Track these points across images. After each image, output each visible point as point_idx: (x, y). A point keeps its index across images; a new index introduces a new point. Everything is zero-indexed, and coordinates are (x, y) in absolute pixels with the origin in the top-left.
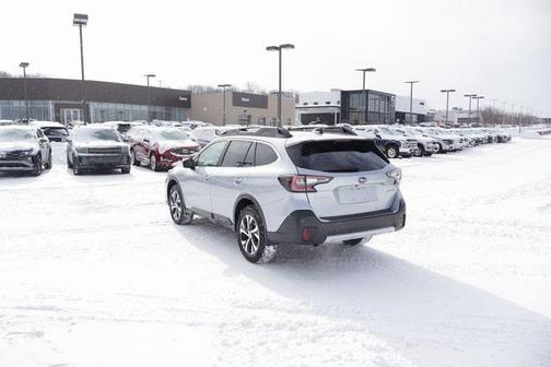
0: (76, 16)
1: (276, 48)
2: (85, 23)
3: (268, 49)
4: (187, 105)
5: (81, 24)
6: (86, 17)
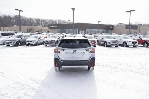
0: (72, 8)
1: (129, 11)
2: (75, 10)
3: (127, 12)
4: (112, 29)
5: (73, 10)
6: (74, 8)
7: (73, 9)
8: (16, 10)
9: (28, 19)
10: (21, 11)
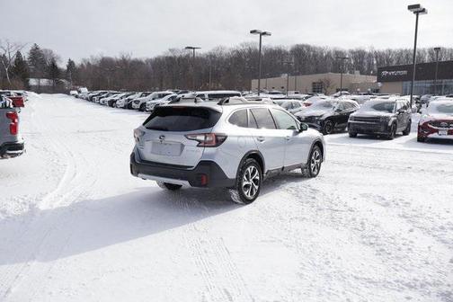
5: (417, 12)
7: (417, 10)
8: (252, 32)
9: (329, 53)
10: (264, 34)
